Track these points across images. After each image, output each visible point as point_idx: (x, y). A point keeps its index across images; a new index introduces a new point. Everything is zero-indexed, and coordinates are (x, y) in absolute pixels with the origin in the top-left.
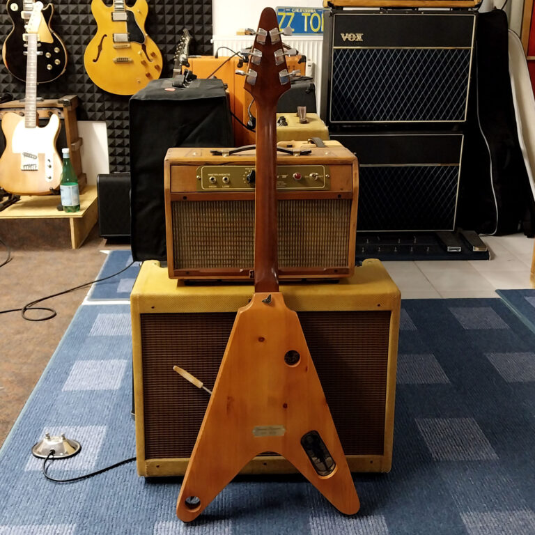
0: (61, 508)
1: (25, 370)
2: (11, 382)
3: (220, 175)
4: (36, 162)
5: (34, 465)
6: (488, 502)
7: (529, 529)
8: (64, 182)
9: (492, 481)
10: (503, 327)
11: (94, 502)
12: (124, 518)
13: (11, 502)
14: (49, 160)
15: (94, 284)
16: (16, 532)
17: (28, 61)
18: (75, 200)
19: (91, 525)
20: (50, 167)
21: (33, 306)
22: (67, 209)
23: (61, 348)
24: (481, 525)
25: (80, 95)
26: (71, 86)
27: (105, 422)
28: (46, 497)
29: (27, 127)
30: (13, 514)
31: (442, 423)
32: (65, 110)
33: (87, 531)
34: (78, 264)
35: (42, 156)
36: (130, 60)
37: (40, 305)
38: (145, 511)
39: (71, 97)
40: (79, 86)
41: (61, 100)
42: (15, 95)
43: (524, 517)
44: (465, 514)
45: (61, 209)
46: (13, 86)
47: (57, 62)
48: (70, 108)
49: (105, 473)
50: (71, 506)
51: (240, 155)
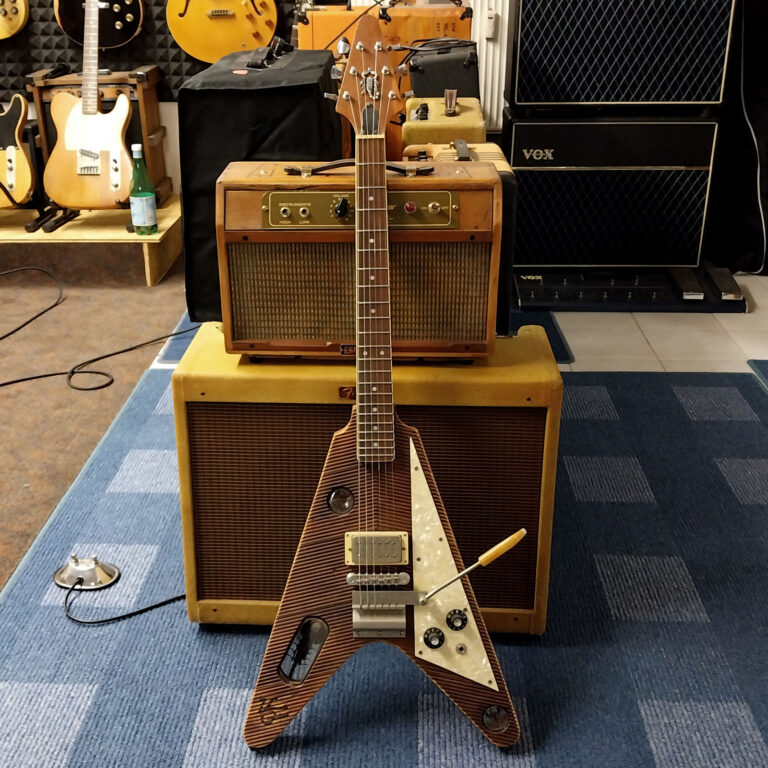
0: (82, 660)
1: (61, 461)
2: (41, 477)
3: (296, 205)
4: (97, 163)
5: (54, 597)
6: (684, 687)
7: (738, 732)
8: (135, 192)
9: (694, 655)
10: (749, 418)
11: (127, 654)
12: (163, 681)
13: (16, 648)
14: (115, 161)
15: (171, 338)
16: (18, 691)
17: (86, 18)
18: (151, 217)
19: (117, 688)
20: (116, 170)
21: (84, 369)
22: (140, 230)
23: (112, 431)
24: (667, 722)
25: (163, 66)
26: (149, 52)
27: (157, 540)
28: (64, 644)
29: (85, 113)
30: (18, 666)
31: (633, 562)
32: (139, 87)
33: (112, 695)
34: (151, 309)
35: (106, 155)
36: (231, 13)
37: (93, 367)
38: (194, 670)
39: (148, 69)
40: (161, 52)
41: (133, 73)
42: (73, 66)
43: (733, 713)
44: (644, 702)
45: (131, 229)
46: (70, 53)
47: (129, 17)
48: (146, 85)
49: (147, 614)
50: (95, 658)
51: (328, 175)
